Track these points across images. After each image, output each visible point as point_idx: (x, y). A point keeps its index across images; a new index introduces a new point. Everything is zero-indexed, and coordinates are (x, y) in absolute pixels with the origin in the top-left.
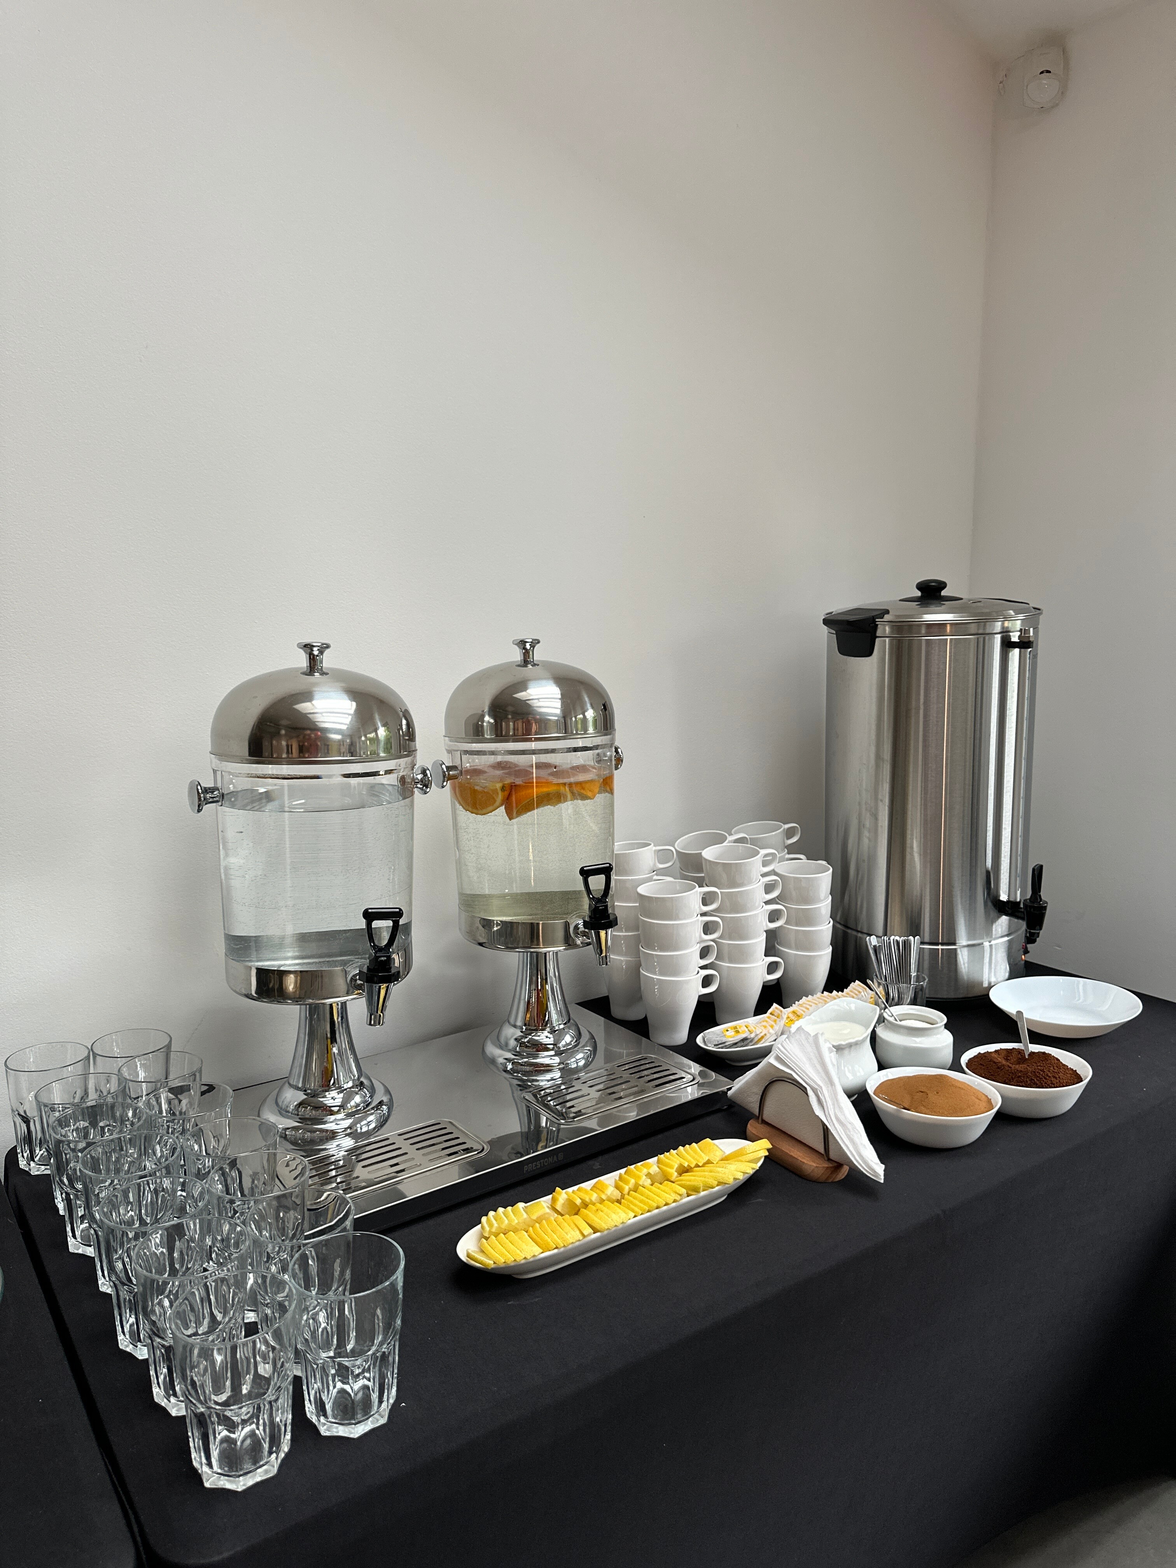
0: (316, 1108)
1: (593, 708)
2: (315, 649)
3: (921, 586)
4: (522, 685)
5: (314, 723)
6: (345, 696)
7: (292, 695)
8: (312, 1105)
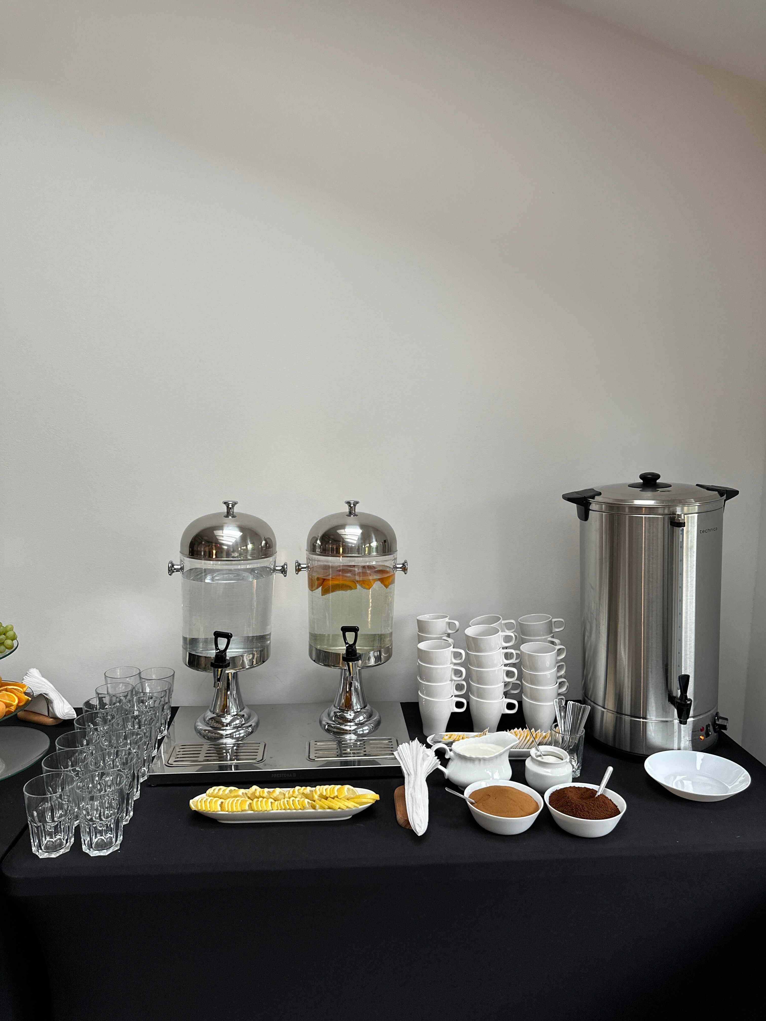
0: (217, 722)
1: (376, 541)
2: (230, 505)
3: (642, 477)
4: (343, 527)
5: (217, 540)
6: (237, 529)
7: (213, 527)
8: (216, 720)
